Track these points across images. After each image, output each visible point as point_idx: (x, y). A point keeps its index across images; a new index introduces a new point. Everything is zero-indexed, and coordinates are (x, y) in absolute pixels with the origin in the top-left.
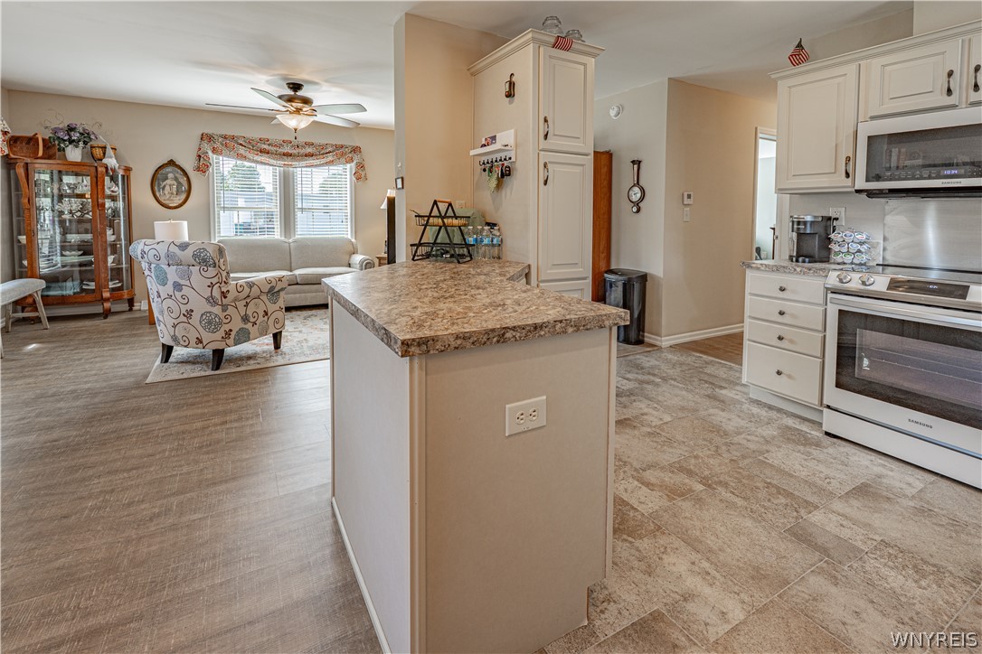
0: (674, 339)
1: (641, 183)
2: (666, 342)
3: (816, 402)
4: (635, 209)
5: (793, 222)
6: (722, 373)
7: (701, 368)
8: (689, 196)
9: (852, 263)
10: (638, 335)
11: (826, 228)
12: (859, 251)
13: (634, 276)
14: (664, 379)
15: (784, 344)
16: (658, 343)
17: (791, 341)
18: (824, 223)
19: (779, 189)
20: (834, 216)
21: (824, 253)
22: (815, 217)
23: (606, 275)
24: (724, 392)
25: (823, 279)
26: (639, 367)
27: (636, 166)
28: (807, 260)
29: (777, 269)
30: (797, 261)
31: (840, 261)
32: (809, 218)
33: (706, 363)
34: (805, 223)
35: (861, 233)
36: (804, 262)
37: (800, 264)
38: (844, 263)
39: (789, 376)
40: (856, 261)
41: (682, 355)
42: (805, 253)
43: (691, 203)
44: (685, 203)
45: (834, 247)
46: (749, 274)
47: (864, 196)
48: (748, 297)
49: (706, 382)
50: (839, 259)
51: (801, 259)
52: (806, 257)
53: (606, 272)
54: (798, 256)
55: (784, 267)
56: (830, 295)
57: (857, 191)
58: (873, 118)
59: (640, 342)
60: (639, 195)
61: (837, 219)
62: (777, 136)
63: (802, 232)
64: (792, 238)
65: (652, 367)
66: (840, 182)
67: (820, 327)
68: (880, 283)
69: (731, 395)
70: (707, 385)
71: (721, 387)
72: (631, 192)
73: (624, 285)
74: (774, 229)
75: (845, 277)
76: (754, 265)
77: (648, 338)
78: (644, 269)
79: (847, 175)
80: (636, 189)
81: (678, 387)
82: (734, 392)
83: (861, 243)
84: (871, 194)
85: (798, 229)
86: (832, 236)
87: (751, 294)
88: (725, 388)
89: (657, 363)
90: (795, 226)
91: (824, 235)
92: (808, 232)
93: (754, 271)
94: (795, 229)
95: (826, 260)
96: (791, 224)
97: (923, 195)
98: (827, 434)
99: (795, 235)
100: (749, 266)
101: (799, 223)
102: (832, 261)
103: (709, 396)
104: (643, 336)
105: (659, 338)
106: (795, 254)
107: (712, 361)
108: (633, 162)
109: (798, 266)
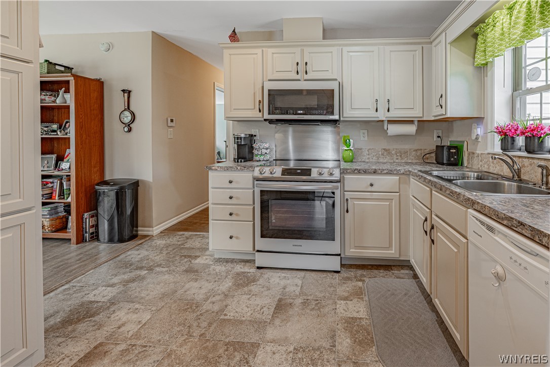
0: (162, 226)
1: (132, 108)
2: (156, 230)
3: (251, 249)
4: (126, 129)
5: (235, 138)
6: (197, 243)
7: (182, 244)
8: (172, 121)
9: (263, 160)
10: (132, 231)
11: (251, 141)
12: (266, 153)
13: (126, 185)
14: (150, 269)
15: (233, 217)
16: (150, 233)
17: (237, 215)
18: (249, 138)
19: (227, 117)
20: (254, 134)
21: (250, 156)
22: (246, 135)
23: (97, 187)
24: (198, 261)
25: (252, 173)
26: (128, 265)
27: (126, 95)
28: (243, 160)
29: (227, 169)
30: (238, 162)
31: (258, 159)
32: (243, 135)
33: (187, 238)
34: (241, 138)
35: (266, 143)
36: (241, 162)
37: (239, 163)
38: (260, 161)
39: (237, 238)
40: (265, 159)
41: (169, 238)
42: (241, 156)
43: (174, 125)
44: (169, 125)
45: (255, 152)
46: (211, 174)
47: (267, 123)
48: (210, 190)
49: (185, 256)
50: (257, 158)
51: (239, 161)
52: (242, 158)
53: (98, 184)
54: (238, 158)
55: (231, 167)
56: (256, 182)
57: (265, 120)
58: (269, 80)
59: (133, 237)
60: (130, 118)
61: (255, 136)
62: (224, 89)
63: (239, 144)
64: (234, 147)
65: (141, 260)
66: (256, 114)
67: (252, 203)
68: (278, 171)
69: (202, 262)
70: (186, 260)
71: (196, 257)
72: (122, 115)
73: (117, 193)
74: (226, 142)
75: (263, 170)
76: (213, 168)
77: (142, 231)
78: (136, 177)
79: (260, 111)
80: (127, 113)
81: (162, 272)
82: (204, 258)
83: (267, 149)
84: (271, 121)
85: (238, 142)
86: (254, 145)
87: (213, 188)
88: (199, 256)
89: (146, 253)
90: (236, 140)
91: (250, 145)
92: (243, 143)
93: (214, 172)
94: (236, 142)
95: (251, 160)
96: (234, 139)
97: (290, 123)
98: (258, 268)
99: (236, 145)
100: (210, 169)
101: (238, 138)
102: (254, 160)
103: (186, 271)
104: (137, 231)
105: (151, 229)
106: (236, 157)
107: (191, 235)
108: (124, 91)
109: (239, 166)
